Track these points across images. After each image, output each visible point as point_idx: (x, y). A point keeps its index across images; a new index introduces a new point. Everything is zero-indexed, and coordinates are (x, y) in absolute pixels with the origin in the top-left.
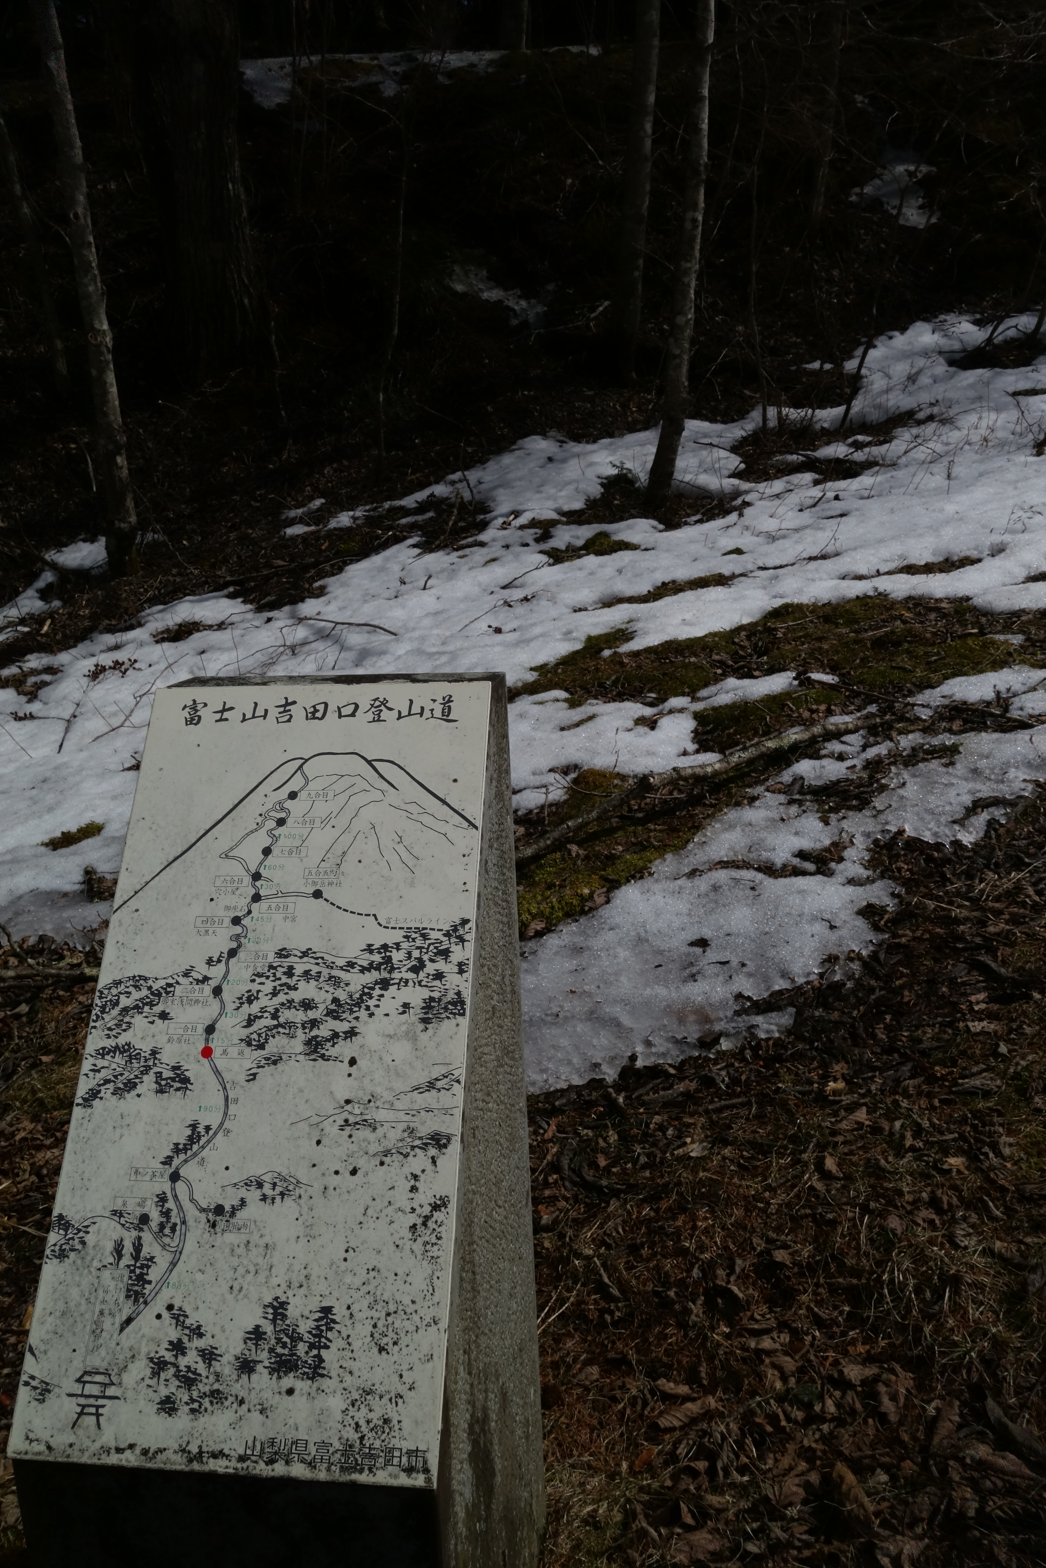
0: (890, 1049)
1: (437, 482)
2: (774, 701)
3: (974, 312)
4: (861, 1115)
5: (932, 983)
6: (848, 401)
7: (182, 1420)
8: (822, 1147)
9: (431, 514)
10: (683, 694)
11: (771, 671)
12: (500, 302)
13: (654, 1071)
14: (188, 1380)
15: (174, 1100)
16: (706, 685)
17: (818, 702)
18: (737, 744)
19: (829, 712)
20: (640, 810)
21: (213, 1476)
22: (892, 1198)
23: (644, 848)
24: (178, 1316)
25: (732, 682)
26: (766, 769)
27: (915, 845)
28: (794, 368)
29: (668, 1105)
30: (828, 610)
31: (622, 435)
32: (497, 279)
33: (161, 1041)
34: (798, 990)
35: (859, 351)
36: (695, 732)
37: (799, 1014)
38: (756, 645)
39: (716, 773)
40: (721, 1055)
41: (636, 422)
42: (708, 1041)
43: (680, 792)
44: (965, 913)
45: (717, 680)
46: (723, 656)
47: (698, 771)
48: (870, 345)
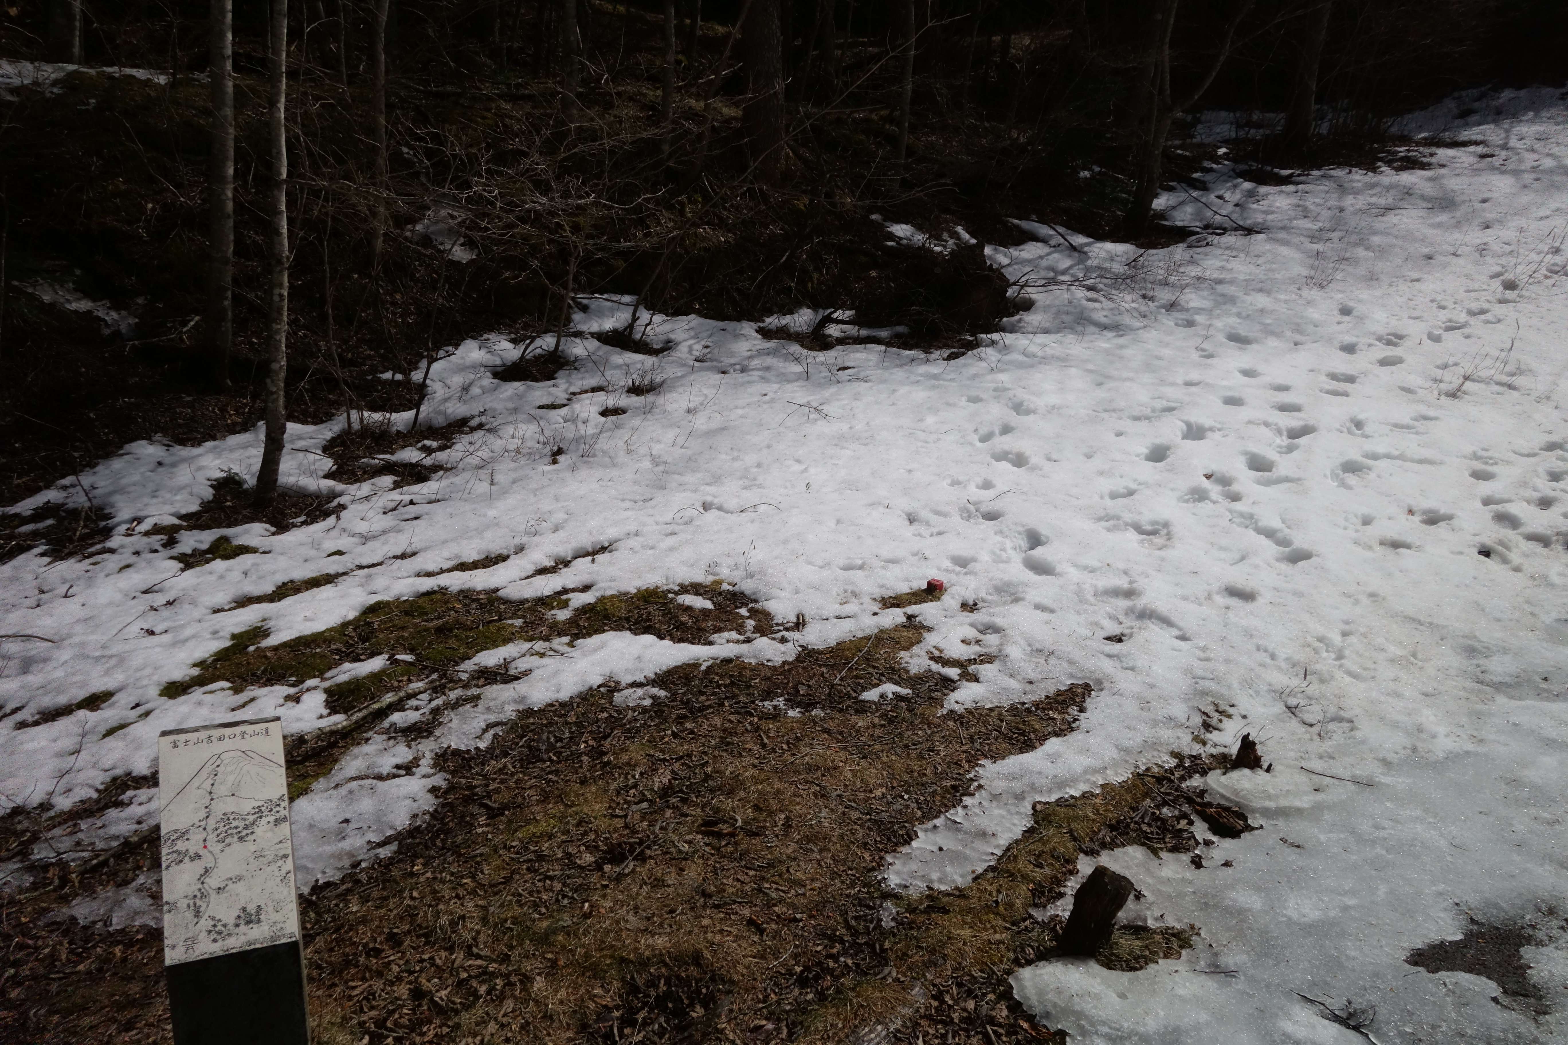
0: (443, 848)
1: (47, 487)
2: (375, 677)
3: (510, 333)
4: (429, 875)
5: (463, 817)
6: (418, 406)
7: (220, 943)
8: (411, 890)
9: (50, 522)
10: (315, 677)
11: (373, 655)
12: (89, 312)
13: (328, 884)
14: (220, 933)
15: (197, 862)
16: (330, 669)
17: (402, 675)
18: (355, 707)
19: (410, 681)
20: (299, 755)
21: (233, 954)
22: (440, 900)
23: (306, 777)
24: (213, 918)
25: (347, 666)
26: (373, 721)
27: (457, 753)
28: (370, 377)
29: (338, 896)
30: (407, 605)
31: (224, 437)
32: (85, 291)
33: (189, 847)
34: (399, 833)
35: (424, 364)
36: (326, 701)
37: (400, 844)
38: (360, 635)
39: (344, 728)
40: (362, 870)
41: (234, 424)
42: (356, 865)
43: (322, 741)
44: (479, 782)
45: (338, 664)
46: (338, 645)
47: (333, 728)
48: (432, 360)
